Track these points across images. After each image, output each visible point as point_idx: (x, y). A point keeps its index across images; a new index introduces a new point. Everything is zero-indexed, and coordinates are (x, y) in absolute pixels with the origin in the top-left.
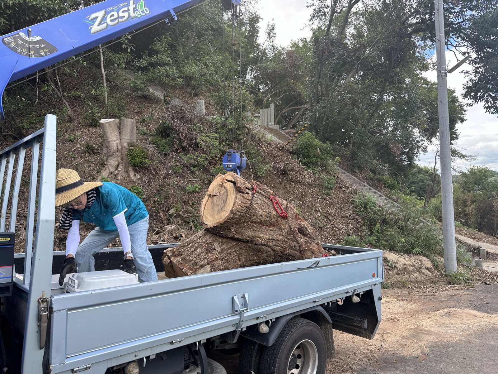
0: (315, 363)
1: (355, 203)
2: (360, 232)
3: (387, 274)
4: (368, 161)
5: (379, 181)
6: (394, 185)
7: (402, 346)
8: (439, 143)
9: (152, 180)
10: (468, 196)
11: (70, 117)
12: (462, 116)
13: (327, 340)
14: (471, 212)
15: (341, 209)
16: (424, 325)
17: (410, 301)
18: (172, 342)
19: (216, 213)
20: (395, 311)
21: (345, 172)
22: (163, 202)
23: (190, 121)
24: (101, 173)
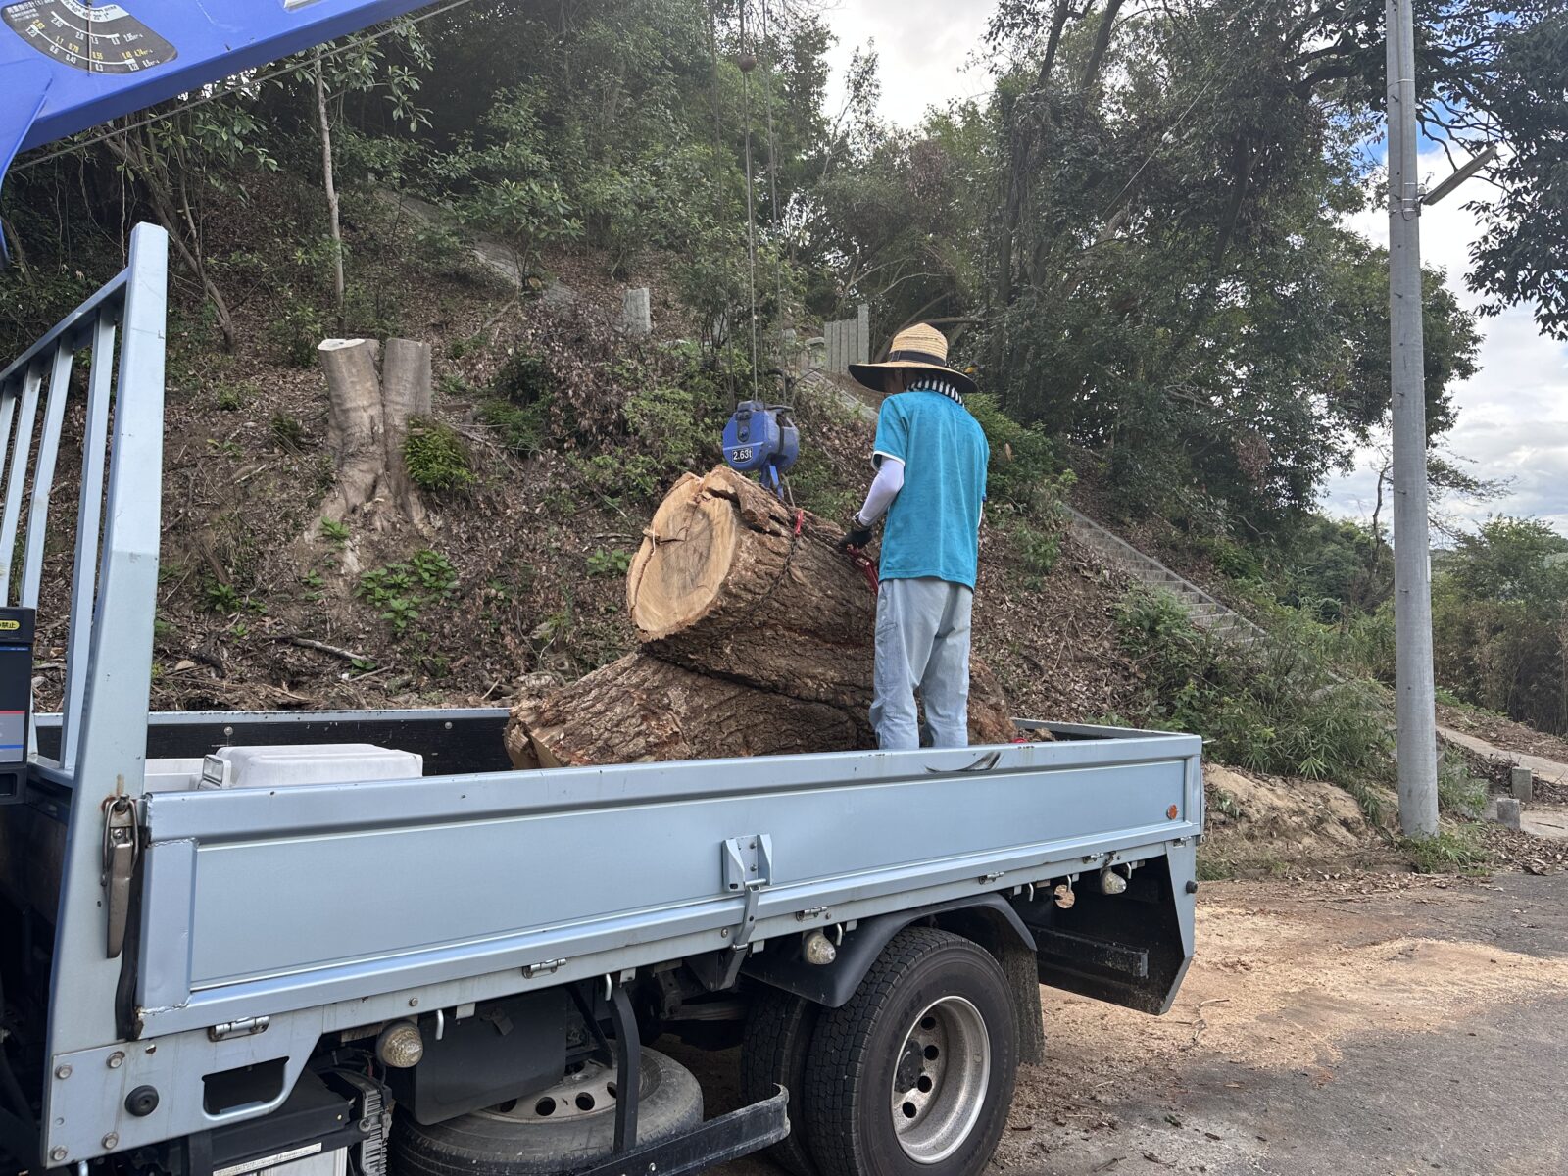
0: (981, 1073)
1: (1120, 617)
2: (1134, 705)
3: (1216, 835)
4: (1164, 489)
5: (1199, 552)
6: (1245, 566)
7: (1258, 1041)
8: (1389, 441)
9: (480, 535)
10: (1479, 611)
11: (226, 335)
12: (1465, 356)
13: (1020, 1005)
14: (1489, 663)
15: (1075, 635)
16: (1330, 984)
17: (1287, 915)
18: (529, 967)
19: (677, 593)
20: (1238, 942)
21: (1092, 523)
22: (515, 602)
23: (604, 352)
24: (320, 508)
